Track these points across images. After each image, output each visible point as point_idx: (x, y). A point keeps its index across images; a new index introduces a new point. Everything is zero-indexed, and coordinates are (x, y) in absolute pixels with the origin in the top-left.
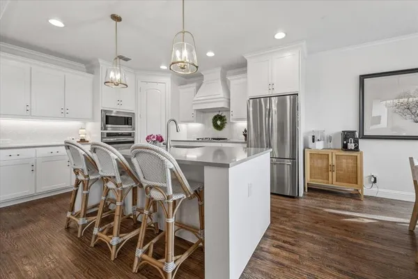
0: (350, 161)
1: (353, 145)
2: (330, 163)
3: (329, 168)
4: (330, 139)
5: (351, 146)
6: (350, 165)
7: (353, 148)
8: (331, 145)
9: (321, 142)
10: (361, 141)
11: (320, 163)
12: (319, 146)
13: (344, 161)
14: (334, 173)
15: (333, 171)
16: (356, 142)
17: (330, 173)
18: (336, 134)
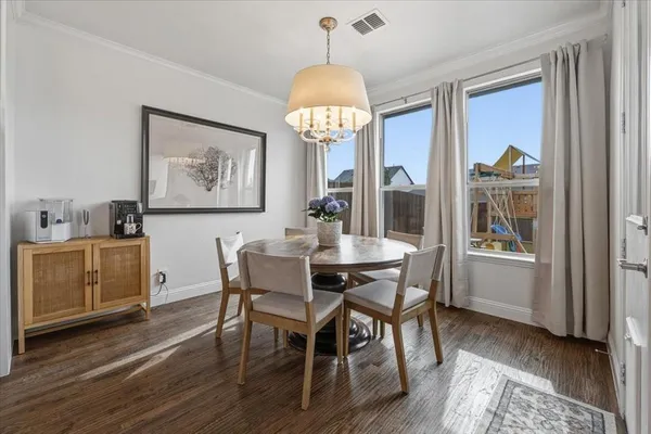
0: (128, 256)
1: (134, 225)
2: (88, 267)
3: (85, 280)
4: (85, 217)
5: (130, 228)
6: (129, 263)
7: (134, 232)
8: (87, 230)
9: (66, 227)
10: (146, 219)
11: (62, 274)
12: (60, 234)
13: (118, 257)
14: (98, 288)
15: (93, 284)
16: (138, 220)
17: (88, 290)
18: (99, 208)
